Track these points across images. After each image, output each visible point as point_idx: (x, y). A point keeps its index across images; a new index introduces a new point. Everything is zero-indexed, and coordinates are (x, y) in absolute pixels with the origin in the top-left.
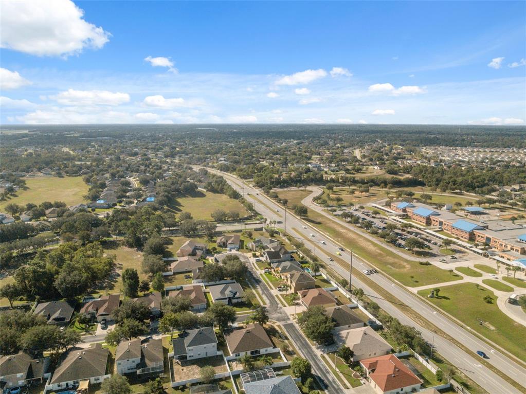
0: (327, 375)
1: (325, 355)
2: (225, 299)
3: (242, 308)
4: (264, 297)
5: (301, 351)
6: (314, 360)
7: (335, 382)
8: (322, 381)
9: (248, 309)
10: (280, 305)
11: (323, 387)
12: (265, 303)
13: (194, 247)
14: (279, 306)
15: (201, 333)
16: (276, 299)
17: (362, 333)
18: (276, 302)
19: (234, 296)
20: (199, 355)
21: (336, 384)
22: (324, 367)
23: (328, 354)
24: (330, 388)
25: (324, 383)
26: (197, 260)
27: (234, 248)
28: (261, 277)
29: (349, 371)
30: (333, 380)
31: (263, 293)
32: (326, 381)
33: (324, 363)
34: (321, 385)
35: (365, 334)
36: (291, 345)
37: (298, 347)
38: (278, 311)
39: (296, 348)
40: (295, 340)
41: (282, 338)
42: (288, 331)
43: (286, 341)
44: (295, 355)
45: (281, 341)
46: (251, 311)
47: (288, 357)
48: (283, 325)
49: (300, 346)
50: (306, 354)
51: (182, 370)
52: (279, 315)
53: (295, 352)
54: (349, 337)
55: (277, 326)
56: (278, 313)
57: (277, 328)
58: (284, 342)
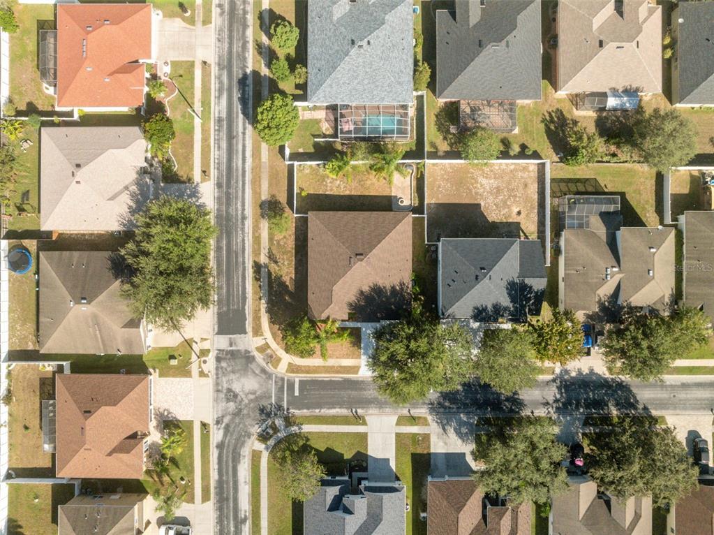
0: (224, 115)
1: (197, 176)
2: (369, 490)
4: (245, 505)
5: (244, 209)
6: (229, 168)
7: (220, 91)
8: (243, 101)
10: (216, 436)
11: (250, 81)
12: (256, 456)
17: (83, 173)
21: (221, 82)
22: (218, 141)
23: (190, 180)
24: (237, 74)
25: (243, 94)
29: (174, 108)
30: (219, 97)
32: (236, 95)
33: (214, 154)
34: (250, 90)
35: (78, 166)
36: (257, 239)
37: (243, 229)
38: (232, 406)
39: (249, 224)
40: (240, 259)
41: (270, 274)
42: (244, 299)
43: (263, 259)
44: (263, 198)
45: (276, 262)
46: (307, 428)
47: (283, 198)
48: (245, 333)
49: (237, 232)
50: (237, 198)
51: (519, 213)
52: (236, 387)
53: (259, 211)
54: (121, 187)
55: (262, 335)
56: (236, 396)
57: (265, 322)
58: (271, 256)
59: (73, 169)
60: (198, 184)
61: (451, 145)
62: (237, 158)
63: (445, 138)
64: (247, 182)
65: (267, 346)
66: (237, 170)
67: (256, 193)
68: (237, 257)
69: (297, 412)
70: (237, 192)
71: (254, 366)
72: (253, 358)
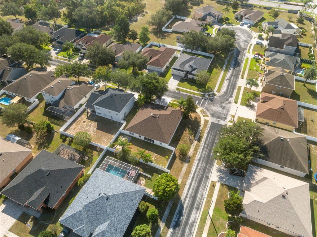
0: (194, 211)
1: (218, 186)
2: (182, 71)
5: (198, 163)
6: (200, 183)
7: (192, 225)
8: (180, 214)
10: (232, 100)
11: (173, 223)
12: (219, 91)
13: (208, 12)
14: (230, 99)
15: (112, 97)
16: (235, 91)
17: (280, 192)
18: (232, 94)
19: (192, 71)
20: (105, 115)
21: (190, 230)
22: (202, 199)
23: (222, 185)
24: (179, 231)
25: (179, 218)
26: (199, 25)
27: (247, 24)
28: (244, 62)
29: (223, 225)
30: (194, 222)
31: (229, 79)
32: (184, 218)
33: (206, 193)
34: (175, 218)
35: (284, 197)
36: (196, 150)
37: (201, 156)
38: (224, 105)
39: (198, 157)
40: (206, 146)
41: (195, 136)
42: (209, 132)
43: (196, 142)
44: (187, 164)
45: (190, 139)
46: (198, 93)
47: (178, 161)
48: (212, 123)
49: (204, 156)
50: (200, 169)
51: (84, 122)
52: (220, 109)
53: (191, 160)
54: (260, 184)
55: (205, 120)
56: (221, 107)
57: (202, 123)
58: (192, 142)
59: (287, 196)
60: (218, 182)
61: (92, 153)
62: (194, 186)
63: (92, 156)
64: (193, 174)
65: (204, 116)
66: (196, 181)
67: (190, 168)
68: (207, 147)
69: (200, 97)
70: (199, 171)
71: (211, 112)
72: (211, 114)
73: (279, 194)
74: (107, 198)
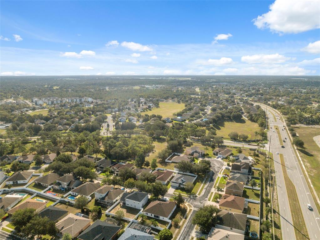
2: (177, 183)
3: (183, 191)
4: (204, 191)
5: (184, 229)
9: (186, 193)
12: (199, 194)
13: (195, 151)
14: (206, 199)
15: (136, 194)
16: (209, 195)
17: (225, 235)
18: (207, 196)
19: (182, 183)
20: (131, 205)
23: (198, 238)
26: (189, 158)
27: (220, 157)
28: (217, 179)
31: (206, 189)
35: (227, 237)
36: (184, 223)
37: (186, 225)
38: (202, 201)
39: (185, 226)
40: (190, 221)
41: (183, 217)
42: (191, 215)
43: (184, 219)
44: (178, 229)
45: (181, 218)
46: (187, 195)
47: (173, 228)
48: (194, 210)
49: (188, 226)
50: (185, 231)
51: (119, 209)
53: (180, 227)
54: (216, 234)
55: (190, 209)
56: (200, 203)
57: (188, 210)
58: (181, 219)
59: (228, 237)
60: (195, 237)
61: (124, 223)
62: (182, 238)
63: (124, 225)
64: (181, 234)
65: (189, 207)
66: (183, 236)
67: (180, 231)
68: (190, 222)
69: (187, 198)
70: (185, 232)
71: (194, 205)
72: (193, 206)
73: (224, 236)
74: (135, 236)
